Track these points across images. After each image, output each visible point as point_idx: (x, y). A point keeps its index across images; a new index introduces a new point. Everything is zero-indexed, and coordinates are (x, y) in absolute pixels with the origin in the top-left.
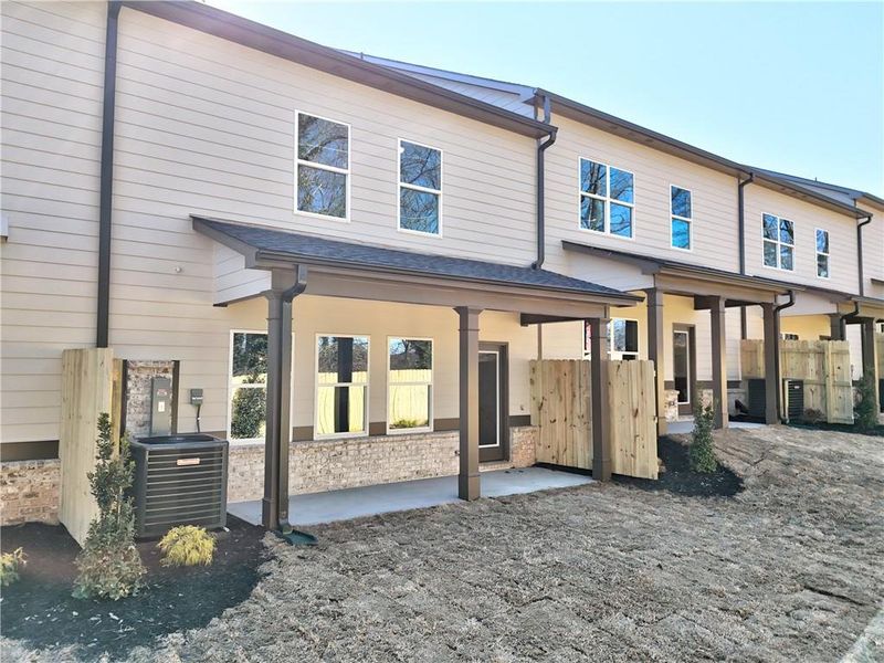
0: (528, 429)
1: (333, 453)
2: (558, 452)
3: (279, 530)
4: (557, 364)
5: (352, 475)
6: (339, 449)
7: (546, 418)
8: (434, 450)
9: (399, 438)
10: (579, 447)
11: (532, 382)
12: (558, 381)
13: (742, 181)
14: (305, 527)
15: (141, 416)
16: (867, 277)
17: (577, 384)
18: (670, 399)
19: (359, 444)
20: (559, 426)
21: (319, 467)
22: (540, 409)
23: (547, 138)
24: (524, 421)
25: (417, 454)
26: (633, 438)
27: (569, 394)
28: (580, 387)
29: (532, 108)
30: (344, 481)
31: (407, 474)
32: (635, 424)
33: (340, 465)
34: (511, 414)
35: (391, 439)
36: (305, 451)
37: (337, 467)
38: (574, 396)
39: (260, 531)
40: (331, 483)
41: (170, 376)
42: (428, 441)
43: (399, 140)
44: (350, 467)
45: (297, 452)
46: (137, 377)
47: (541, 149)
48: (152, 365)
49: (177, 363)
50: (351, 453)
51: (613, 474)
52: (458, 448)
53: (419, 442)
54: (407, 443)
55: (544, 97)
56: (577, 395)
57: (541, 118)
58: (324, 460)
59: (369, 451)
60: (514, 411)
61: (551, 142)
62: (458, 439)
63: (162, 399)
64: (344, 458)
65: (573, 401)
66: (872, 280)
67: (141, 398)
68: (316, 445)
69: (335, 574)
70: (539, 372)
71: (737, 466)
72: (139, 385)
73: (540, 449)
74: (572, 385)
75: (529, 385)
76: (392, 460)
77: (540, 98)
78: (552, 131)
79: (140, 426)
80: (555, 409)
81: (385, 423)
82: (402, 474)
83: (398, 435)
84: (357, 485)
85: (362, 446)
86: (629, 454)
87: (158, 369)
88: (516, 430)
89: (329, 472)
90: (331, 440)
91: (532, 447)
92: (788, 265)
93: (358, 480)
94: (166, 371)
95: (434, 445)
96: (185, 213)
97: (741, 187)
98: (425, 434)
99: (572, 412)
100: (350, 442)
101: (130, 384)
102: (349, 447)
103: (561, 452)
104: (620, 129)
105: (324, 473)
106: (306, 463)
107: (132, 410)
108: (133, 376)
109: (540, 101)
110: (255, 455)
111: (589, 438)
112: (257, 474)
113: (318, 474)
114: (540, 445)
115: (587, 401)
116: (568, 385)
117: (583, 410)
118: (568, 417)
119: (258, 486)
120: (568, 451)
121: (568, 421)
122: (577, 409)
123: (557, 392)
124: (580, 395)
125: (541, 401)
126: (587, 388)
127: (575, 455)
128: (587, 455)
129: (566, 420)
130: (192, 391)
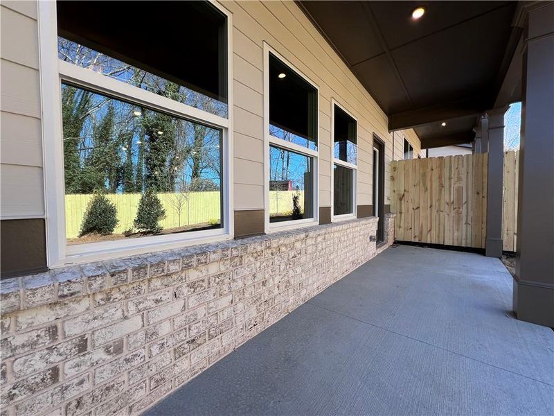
1: (292, 254)
2: (421, 233)
6: (298, 245)
7: (407, 206)
10: (447, 228)
11: (393, 178)
12: (424, 175)
17: (447, 175)
20: (423, 212)
21: (277, 279)
22: (401, 199)
26: (516, 219)
27: (436, 184)
28: (450, 179)
30: (304, 292)
31: (348, 267)
33: (299, 270)
36: (257, 255)
37: (296, 274)
38: (442, 186)
40: (291, 300)
44: (309, 270)
45: (246, 260)
50: (310, 250)
56: (447, 185)
58: (282, 267)
60: (385, 201)
64: (303, 259)
65: (440, 191)
68: (274, 243)
70: (400, 170)
74: (440, 177)
75: (390, 181)
81: (331, 209)
82: (345, 268)
86: (510, 233)
89: (288, 284)
91: (393, 229)
99: (439, 200)
103: (425, 232)
106: (259, 277)
110: (156, 283)
111: (459, 220)
112: (165, 329)
113: (276, 291)
114: (400, 227)
115: (459, 190)
116: (435, 178)
117: (453, 197)
118: (434, 204)
119: (168, 357)
120: (433, 231)
121: (433, 208)
122: (446, 198)
123: (421, 185)
124: (450, 186)
125: (403, 192)
126: (459, 179)
127: (442, 235)
128: (456, 234)
129: (431, 206)
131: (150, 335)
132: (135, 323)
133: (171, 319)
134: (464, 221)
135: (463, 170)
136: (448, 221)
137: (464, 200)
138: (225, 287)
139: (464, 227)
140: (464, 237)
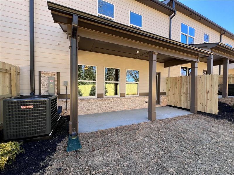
0: (165, 96)
2: (175, 103)
4: (176, 78)
5: (115, 108)
6: (111, 100)
7: (171, 93)
8: (139, 101)
9: (129, 98)
10: (183, 102)
11: (167, 83)
12: (176, 83)
13: (221, 34)
15: (46, 89)
17: (183, 83)
19: (117, 99)
20: (176, 96)
21: (105, 105)
22: (169, 91)
23: (173, 14)
24: (164, 94)
25: (134, 102)
26: (206, 100)
27: (179, 86)
28: (184, 84)
30: (113, 109)
31: (131, 108)
32: (207, 96)
33: (111, 105)
34: (161, 92)
35: (126, 98)
36: (100, 100)
38: (181, 87)
40: (109, 110)
41: (56, 77)
42: (138, 99)
43: (130, 11)
44: (115, 105)
45: (98, 101)
46: (44, 76)
47: (171, 18)
48: (49, 73)
49: (58, 74)
50: (115, 101)
51: (197, 111)
52: (146, 101)
53: (135, 99)
54: (131, 99)
55: (173, 1)
56: (183, 87)
58: (106, 103)
59: (120, 101)
60: (161, 91)
62: (146, 98)
63: (51, 83)
64: (113, 103)
65: (181, 88)
67: (46, 83)
68: (104, 99)
70: (169, 81)
72: (45, 79)
73: (169, 102)
74: (181, 84)
75: (166, 84)
76: (127, 104)
78: (175, 11)
79: (46, 92)
80: (174, 90)
81: (125, 93)
82: (130, 108)
83: (128, 97)
84: (117, 110)
85: (118, 100)
86: (204, 105)
87: (52, 74)
88: (162, 96)
89: (108, 107)
90: (109, 98)
91: (166, 101)
93: (117, 109)
94: (54, 75)
95: (139, 100)
98: (137, 97)
99: (180, 92)
100: (114, 98)
101: (42, 79)
102: (114, 100)
103: (176, 103)
106: (101, 104)
107: (43, 87)
108: (43, 76)
110: (85, 101)
111: (187, 99)
112: (86, 107)
113: (105, 107)
114: (169, 100)
115: (187, 88)
116: (179, 84)
117: (185, 91)
118: (179, 93)
119: (86, 110)
120: (179, 103)
121: (179, 94)
122: (183, 91)
123: (175, 86)
124: (184, 87)
125: (169, 88)
126: (187, 84)
127: (181, 104)
128: (186, 104)
129: (178, 94)
130: (64, 82)
131: (84, 107)
132: (83, 105)
133: (87, 106)
134: (188, 100)
135: (188, 82)
136: (183, 99)
137: (188, 92)
138: (94, 104)
139: (188, 101)
140: (188, 106)
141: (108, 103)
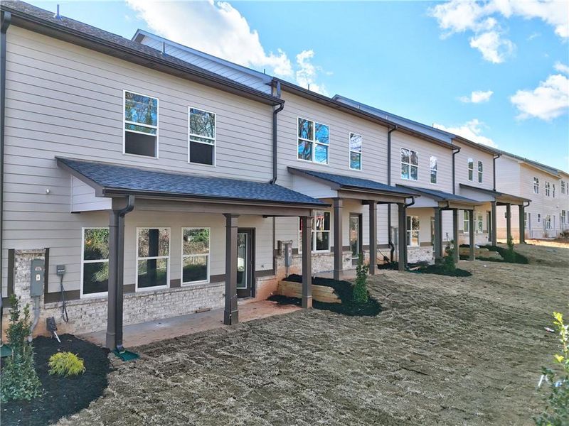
1: (148, 300)
3: (117, 351)
5: (159, 312)
6: (151, 297)
8: (210, 294)
9: (189, 289)
13: (390, 130)
14: (132, 348)
15: (25, 284)
16: (457, 183)
18: (347, 256)
19: (164, 293)
21: (139, 308)
23: (278, 106)
25: (199, 297)
29: (270, 87)
30: (154, 316)
31: (194, 309)
33: (152, 306)
34: (256, 270)
35: (184, 289)
36: (130, 299)
37: (150, 308)
39: (107, 351)
40: (147, 317)
41: (43, 258)
42: (207, 289)
43: (189, 107)
44: (158, 307)
46: (21, 259)
47: (276, 112)
48: (31, 252)
49: (48, 250)
50: (159, 299)
52: (224, 292)
53: (201, 290)
54: (193, 291)
55: (277, 82)
57: (275, 94)
58: (142, 304)
59: (170, 297)
60: (258, 268)
61: (281, 108)
62: (224, 287)
63: (38, 273)
64: (154, 302)
66: (460, 184)
67: (24, 272)
68: (137, 295)
69: (153, 377)
71: (379, 298)
72: (23, 264)
76: (184, 302)
77: (274, 82)
78: (282, 102)
79: (24, 290)
81: (180, 279)
83: (187, 287)
84: (163, 317)
85: (166, 295)
87: (35, 254)
89: (145, 311)
90: (146, 292)
92: (415, 176)
93: (163, 315)
94: (40, 255)
95: (210, 291)
96: (52, 156)
97: (390, 133)
98: (205, 285)
100: (158, 293)
101: (16, 264)
102: (158, 296)
104: (321, 101)
105: (142, 312)
106: (131, 306)
107: (19, 280)
108: (19, 259)
109: (275, 84)
110: (99, 303)
112: (100, 315)
113: (139, 312)
130: (58, 266)
141: (145, 303)
